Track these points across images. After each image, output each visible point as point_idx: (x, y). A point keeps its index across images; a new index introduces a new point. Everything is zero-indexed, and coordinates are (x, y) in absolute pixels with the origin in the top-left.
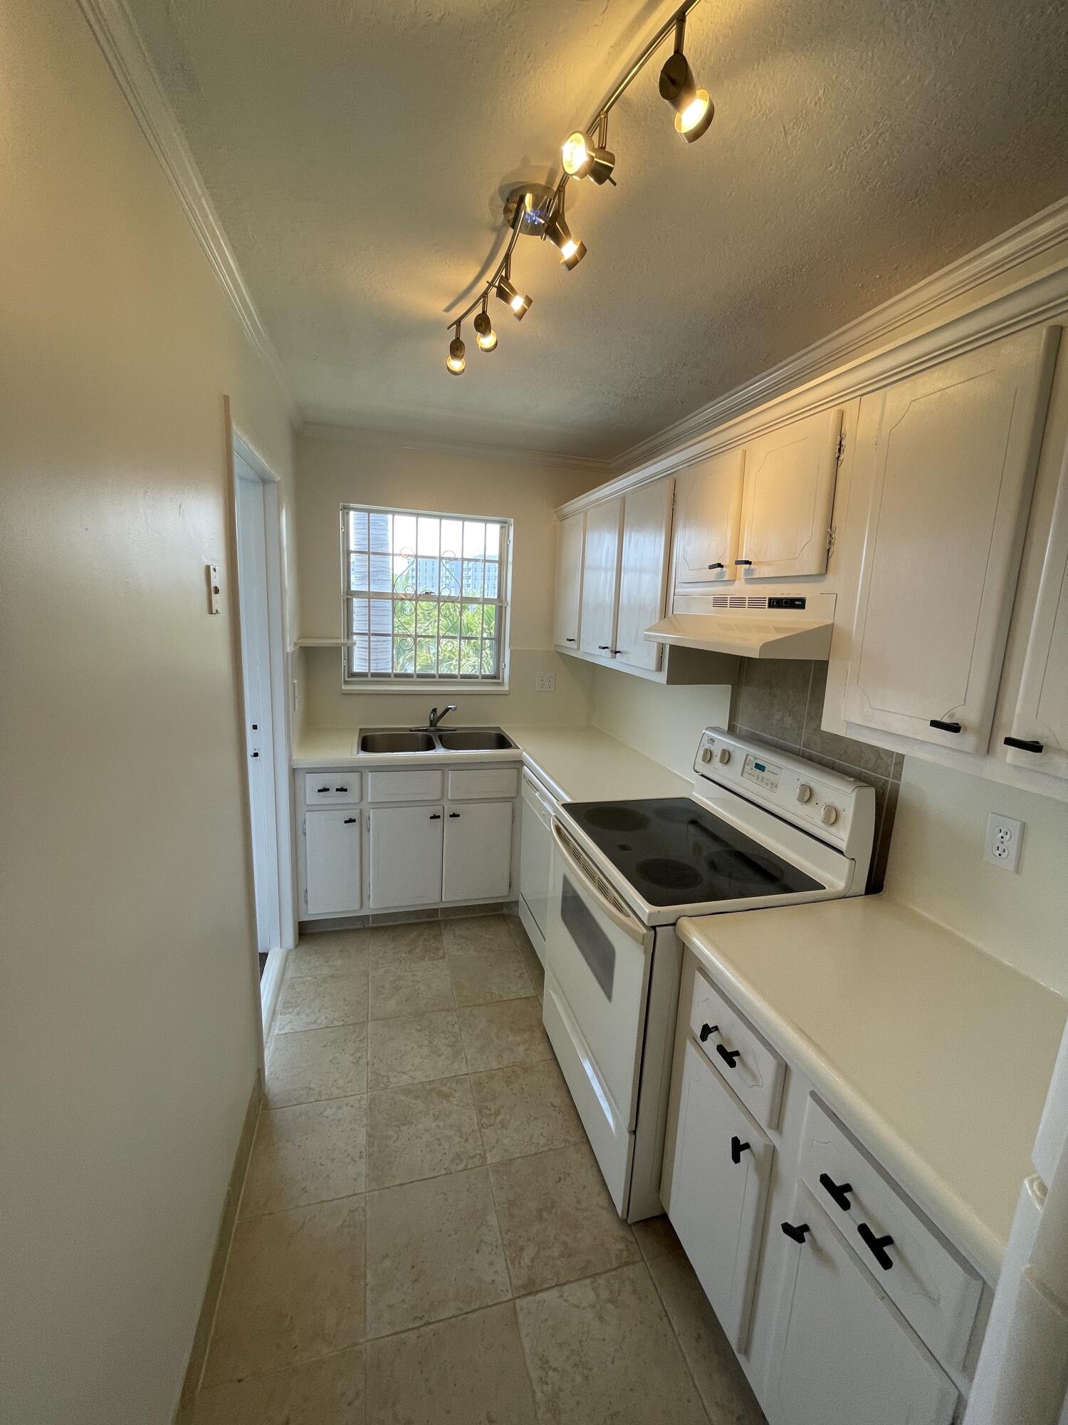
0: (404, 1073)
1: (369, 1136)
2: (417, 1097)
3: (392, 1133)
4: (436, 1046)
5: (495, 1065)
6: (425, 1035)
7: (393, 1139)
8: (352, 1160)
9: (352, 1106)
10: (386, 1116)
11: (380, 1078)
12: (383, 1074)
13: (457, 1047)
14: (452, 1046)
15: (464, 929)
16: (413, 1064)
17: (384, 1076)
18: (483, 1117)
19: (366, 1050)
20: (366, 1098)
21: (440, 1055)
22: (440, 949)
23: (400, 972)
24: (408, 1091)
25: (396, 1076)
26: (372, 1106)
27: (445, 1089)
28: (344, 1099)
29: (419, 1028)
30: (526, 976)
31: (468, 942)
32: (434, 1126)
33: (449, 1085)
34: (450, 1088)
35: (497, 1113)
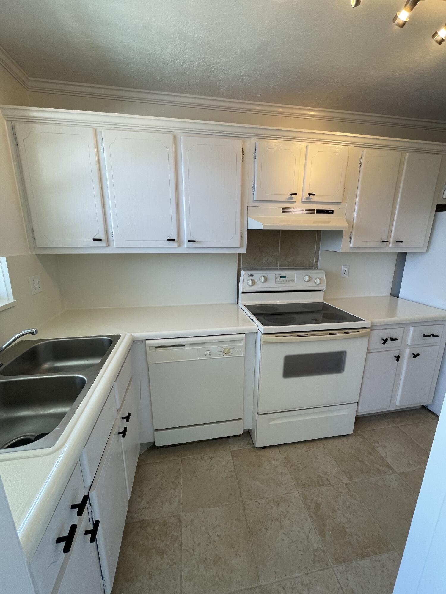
0: (308, 538)
1: (363, 557)
2: (324, 525)
3: (355, 540)
4: (280, 515)
5: (288, 477)
6: (271, 524)
7: (358, 539)
8: (384, 567)
9: (347, 579)
10: (345, 547)
11: (317, 558)
12: (313, 556)
13: (279, 500)
14: (278, 504)
15: (139, 499)
16: (299, 531)
17: (314, 555)
18: (324, 484)
19: (293, 579)
20: (337, 568)
21: (288, 512)
22: (165, 521)
23: (194, 561)
24: (322, 533)
25: (312, 545)
26: (342, 560)
27: (313, 506)
28: (344, 590)
29: (264, 531)
30: (211, 456)
31: (162, 495)
32: (339, 512)
33: (310, 504)
34: (311, 503)
35: (319, 476)
